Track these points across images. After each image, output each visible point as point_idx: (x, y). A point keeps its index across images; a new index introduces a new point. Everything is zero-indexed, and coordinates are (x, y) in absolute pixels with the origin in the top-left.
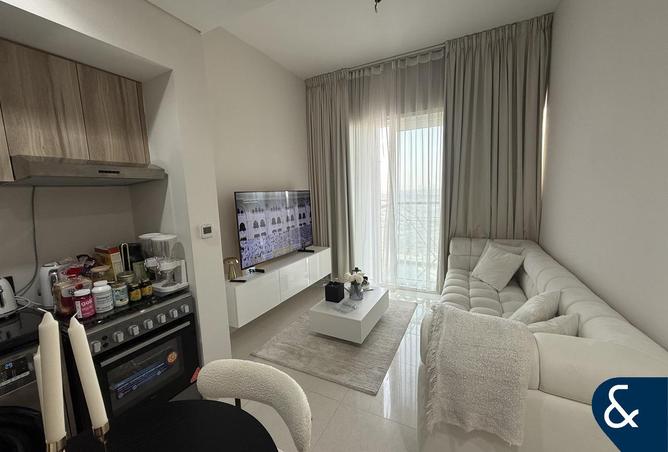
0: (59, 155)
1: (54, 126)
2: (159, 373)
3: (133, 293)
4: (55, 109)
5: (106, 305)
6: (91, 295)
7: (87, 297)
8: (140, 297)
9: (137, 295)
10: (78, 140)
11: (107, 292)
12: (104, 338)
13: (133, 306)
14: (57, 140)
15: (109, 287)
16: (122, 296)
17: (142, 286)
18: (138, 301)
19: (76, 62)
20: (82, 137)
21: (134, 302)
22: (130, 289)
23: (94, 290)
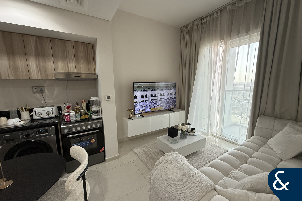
0: (67, 71)
1: (66, 62)
2: (88, 145)
3: (82, 116)
4: (67, 57)
5: (73, 119)
6: (69, 115)
7: (68, 115)
8: (84, 118)
9: (83, 117)
10: (73, 66)
11: (73, 115)
12: (70, 129)
13: (82, 121)
14: (67, 66)
15: (75, 113)
16: (78, 117)
17: (85, 115)
18: (84, 119)
19: (73, 41)
20: (74, 65)
21: (82, 119)
22: (81, 115)
23: (70, 114)
